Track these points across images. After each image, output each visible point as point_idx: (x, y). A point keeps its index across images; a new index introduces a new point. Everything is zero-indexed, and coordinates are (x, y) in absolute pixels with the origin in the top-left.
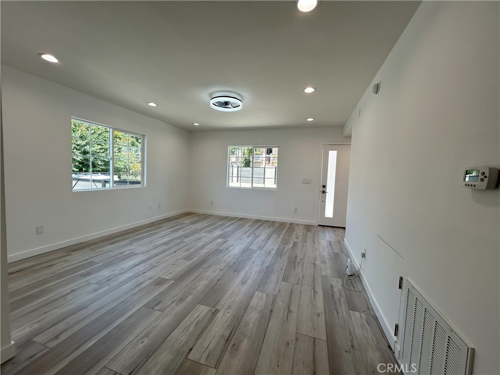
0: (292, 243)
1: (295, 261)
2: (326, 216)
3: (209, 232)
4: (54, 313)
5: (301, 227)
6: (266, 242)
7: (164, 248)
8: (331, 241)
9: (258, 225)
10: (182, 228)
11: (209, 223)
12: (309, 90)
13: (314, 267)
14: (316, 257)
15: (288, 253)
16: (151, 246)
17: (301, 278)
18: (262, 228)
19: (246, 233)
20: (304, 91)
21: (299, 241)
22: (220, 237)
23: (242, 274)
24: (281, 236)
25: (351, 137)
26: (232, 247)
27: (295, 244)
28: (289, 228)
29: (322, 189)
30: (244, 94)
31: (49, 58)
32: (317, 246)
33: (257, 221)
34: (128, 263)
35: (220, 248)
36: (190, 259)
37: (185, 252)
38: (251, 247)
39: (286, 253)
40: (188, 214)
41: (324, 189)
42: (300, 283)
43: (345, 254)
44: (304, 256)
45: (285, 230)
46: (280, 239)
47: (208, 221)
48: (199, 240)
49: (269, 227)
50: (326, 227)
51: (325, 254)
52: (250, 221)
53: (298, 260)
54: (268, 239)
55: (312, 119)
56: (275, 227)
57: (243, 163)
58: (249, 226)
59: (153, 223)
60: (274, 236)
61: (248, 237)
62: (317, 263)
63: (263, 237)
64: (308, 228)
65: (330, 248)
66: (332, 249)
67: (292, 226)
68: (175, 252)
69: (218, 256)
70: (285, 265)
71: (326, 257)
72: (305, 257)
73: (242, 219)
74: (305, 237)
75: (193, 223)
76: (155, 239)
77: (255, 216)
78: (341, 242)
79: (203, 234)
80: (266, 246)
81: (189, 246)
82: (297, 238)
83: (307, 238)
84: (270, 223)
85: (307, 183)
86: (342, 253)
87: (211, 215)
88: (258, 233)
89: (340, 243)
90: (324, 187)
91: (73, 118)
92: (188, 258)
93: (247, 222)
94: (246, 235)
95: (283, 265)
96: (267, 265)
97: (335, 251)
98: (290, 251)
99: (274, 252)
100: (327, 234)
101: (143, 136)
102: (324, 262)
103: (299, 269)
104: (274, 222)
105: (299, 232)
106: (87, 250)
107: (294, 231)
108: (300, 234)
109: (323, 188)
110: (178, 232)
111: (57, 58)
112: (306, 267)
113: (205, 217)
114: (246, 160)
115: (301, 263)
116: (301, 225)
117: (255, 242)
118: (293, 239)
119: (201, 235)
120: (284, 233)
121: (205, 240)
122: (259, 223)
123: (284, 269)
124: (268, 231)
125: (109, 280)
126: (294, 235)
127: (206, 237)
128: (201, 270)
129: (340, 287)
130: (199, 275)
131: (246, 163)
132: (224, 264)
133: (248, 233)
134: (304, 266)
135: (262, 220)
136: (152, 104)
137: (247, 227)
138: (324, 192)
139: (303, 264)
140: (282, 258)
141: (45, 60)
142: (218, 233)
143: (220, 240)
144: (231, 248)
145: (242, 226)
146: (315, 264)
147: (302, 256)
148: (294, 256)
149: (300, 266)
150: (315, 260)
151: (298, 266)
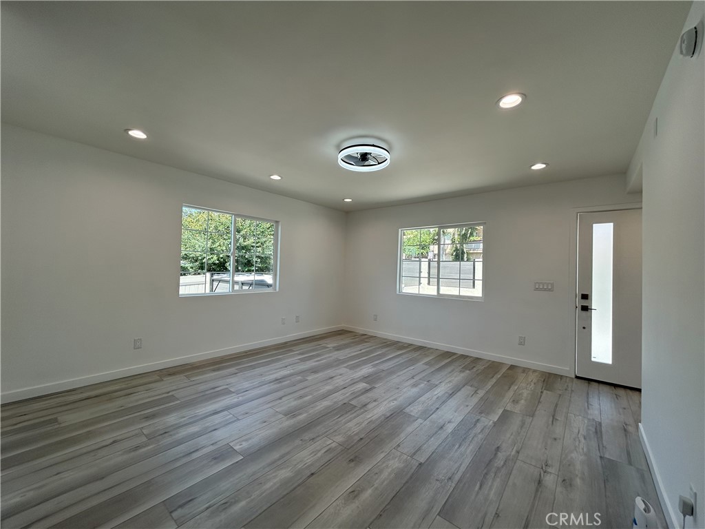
0: (500, 411)
1: (490, 461)
2: (593, 359)
3: (353, 367)
4: (65, 477)
5: (533, 377)
6: (444, 402)
7: (272, 387)
8: (600, 424)
9: (443, 363)
10: (318, 355)
11: (363, 351)
12: (511, 101)
14: (550, 462)
15: (480, 436)
16: (256, 382)
18: (449, 369)
19: (413, 378)
20: (499, 105)
21: (517, 409)
22: (364, 379)
23: (362, 471)
24: (481, 393)
25: (641, 192)
26: (375, 404)
27: (506, 416)
28: (504, 376)
29: (580, 302)
30: (387, 135)
31: (137, 134)
32: (558, 430)
33: (447, 354)
34: (210, 407)
35: (352, 402)
36: (294, 416)
37: (295, 400)
38: (407, 410)
39: (475, 435)
40: (341, 333)
41: (585, 303)
43: (638, 470)
44: (518, 452)
45: (494, 380)
46: (475, 400)
47: (362, 348)
48: (330, 381)
49: (465, 368)
50: (596, 384)
51: (578, 458)
52: (432, 353)
53: (499, 462)
54: (451, 395)
55: (544, 166)
56: (475, 369)
57: (452, 255)
58: (426, 364)
59: (286, 343)
60: (467, 390)
61: (415, 385)
62: (549, 480)
63: (441, 390)
64: (549, 380)
65: (594, 444)
66: (601, 447)
67: (512, 373)
68: (280, 398)
69: (340, 419)
70: (463, 469)
71: (578, 467)
72: (521, 457)
73: (420, 348)
74: (536, 400)
75: (338, 349)
76: (270, 371)
77: (444, 346)
78: (630, 429)
79: (342, 370)
80: (439, 412)
81: (307, 390)
82: (515, 402)
83: (540, 407)
84: (469, 360)
85: (545, 290)
86: (630, 463)
87: (372, 337)
88: (434, 381)
89: (628, 431)
90: (585, 297)
91: (186, 206)
92: (291, 413)
93: (426, 356)
94: (412, 381)
95: (459, 467)
96: (422, 460)
97: (607, 456)
98: (487, 431)
99: (450, 428)
100: (594, 401)
101: (277, 222)
102: (567, 483)
103: (493, 488)
104: (477, 360)
105: (525, 388)
106: (181, 377)
107: (512, 384)
108: (525, 393)
109: (583, 301)
110: (308, 362)
111: (145, 133)
112: (514, 485)
113: (364, 338)
114: (456, 250)
115: (503, 471)
116: (535, 371)
117: (422, 399)
118: (506, 403)
119: (337, 371)
120: (489, 386)
121: (339, 381)
122: (448, 358)
123: (457, 477)
124: (458, 377)
125: (166, 433)
126: (510, 394)
127: (343, 375)
128: (298, 442)
130: (288, 453)
131: (457, 255)
132: (339, 439)
133: (417, 378)
134: (510, 482)
135: (455, 354)
136: (276, 177)
137: (420, 365)
138: (586, 309)
139: (509, 475)
140: (462, 449)
141: (136, 138)
142: (366, 370)
143: (362, 385)
144: (370, 406)
145: (413, 362)
146: (540, 482)
147: (513, 453)
148: (494, 448)
149: (498, 480)
150: (545, 472)
151: (494, 479)
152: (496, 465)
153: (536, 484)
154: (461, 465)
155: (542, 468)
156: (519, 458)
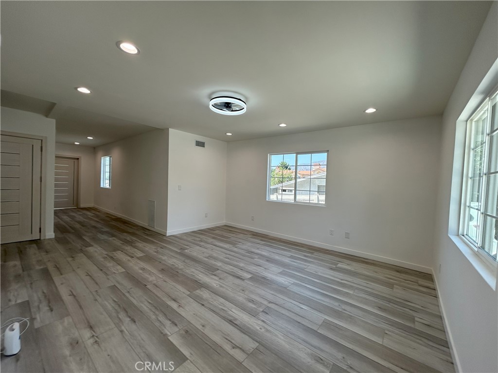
1: (127, 312)
13: (88, 322)
14: (95, 346)
15: (154, 317)
17: (98, 297)
42: (94, 293)
44: (122, 331)
53: (122, 315)
62: (87, 334)
70: (132, 299)
72: (116, 331)
96: (148, 287)
99: (172, 304)
102: (74, 343)
103: (109, 305)
112: (102, 314)
115: (114, 314)
123: (127, 295)
129: (38, 317)
134: (104, 313)
139: (110, 316)
146: (91, 328)
147: (123, 328)
148: (136, 320)
149: (111, 309)
150: (93, 336)
151: (113, 307)
152: (122, 313)
153: (91, 325)
154: (134, 298)
155: (97, 337)
156: (116, 328)
